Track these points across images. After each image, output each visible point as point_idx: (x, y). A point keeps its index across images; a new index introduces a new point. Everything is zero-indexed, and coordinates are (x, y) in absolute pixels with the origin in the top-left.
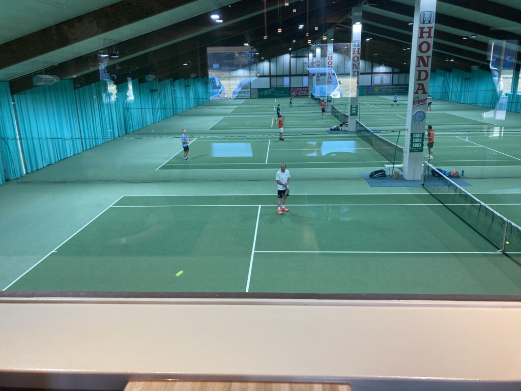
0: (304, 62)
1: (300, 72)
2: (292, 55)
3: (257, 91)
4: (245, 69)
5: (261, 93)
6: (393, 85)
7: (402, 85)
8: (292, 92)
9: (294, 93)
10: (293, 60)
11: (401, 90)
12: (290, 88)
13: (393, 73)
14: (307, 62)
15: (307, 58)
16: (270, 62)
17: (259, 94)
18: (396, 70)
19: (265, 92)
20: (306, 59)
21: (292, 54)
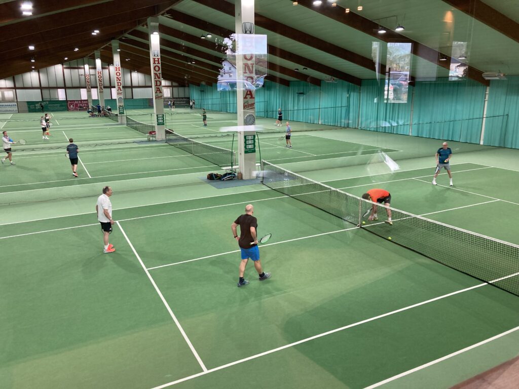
0: (80, 74)
1: (76, 84)
2: (64, 66)
3: (26, 104)
4: (8, 80)
5: (32, 107)
6: (173, 98)
7: (182, 98)
8: (70, 106)
9: (72, 106)
10: (67, 71)
11: (182, 102)
12: (67, 101)
13: (172, 86)
14: (83, 74)
15: (83, 70)
16: (39, 72)
17: (29, 107)
18: (174, 84)
19: (36, 105)
20: (81, 71)
21: (65, 64)
